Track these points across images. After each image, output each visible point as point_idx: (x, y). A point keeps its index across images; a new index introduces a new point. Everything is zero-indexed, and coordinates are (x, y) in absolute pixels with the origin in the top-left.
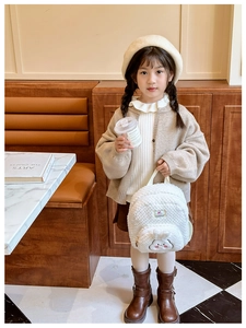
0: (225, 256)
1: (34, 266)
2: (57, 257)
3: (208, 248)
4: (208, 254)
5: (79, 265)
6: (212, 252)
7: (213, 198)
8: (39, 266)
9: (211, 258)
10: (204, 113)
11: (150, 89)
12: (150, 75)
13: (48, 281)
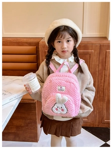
0: (105, 125)
1: (10, 131)
2: (22, 127)
3: (97, 121)
4: (97, 123)
5: (33, 131)
6: (99, 123)
7: (100, 96)
8: (13, 131)
9: (98, 125)
10: (96, 54)
11: (63, 51)
12: (63, 43)
13: (17, 139)
